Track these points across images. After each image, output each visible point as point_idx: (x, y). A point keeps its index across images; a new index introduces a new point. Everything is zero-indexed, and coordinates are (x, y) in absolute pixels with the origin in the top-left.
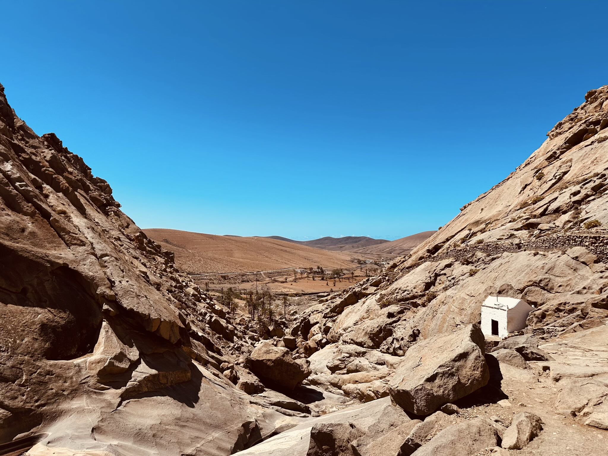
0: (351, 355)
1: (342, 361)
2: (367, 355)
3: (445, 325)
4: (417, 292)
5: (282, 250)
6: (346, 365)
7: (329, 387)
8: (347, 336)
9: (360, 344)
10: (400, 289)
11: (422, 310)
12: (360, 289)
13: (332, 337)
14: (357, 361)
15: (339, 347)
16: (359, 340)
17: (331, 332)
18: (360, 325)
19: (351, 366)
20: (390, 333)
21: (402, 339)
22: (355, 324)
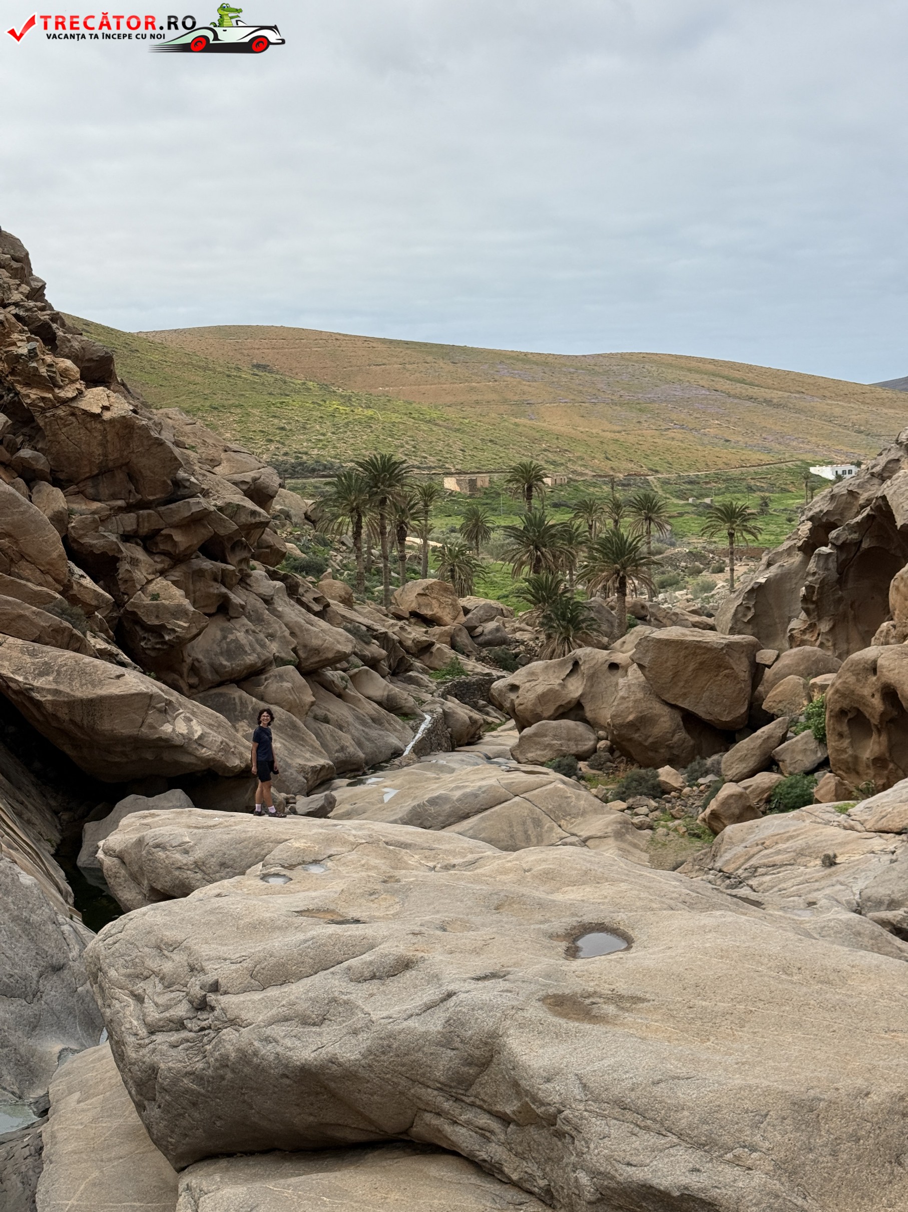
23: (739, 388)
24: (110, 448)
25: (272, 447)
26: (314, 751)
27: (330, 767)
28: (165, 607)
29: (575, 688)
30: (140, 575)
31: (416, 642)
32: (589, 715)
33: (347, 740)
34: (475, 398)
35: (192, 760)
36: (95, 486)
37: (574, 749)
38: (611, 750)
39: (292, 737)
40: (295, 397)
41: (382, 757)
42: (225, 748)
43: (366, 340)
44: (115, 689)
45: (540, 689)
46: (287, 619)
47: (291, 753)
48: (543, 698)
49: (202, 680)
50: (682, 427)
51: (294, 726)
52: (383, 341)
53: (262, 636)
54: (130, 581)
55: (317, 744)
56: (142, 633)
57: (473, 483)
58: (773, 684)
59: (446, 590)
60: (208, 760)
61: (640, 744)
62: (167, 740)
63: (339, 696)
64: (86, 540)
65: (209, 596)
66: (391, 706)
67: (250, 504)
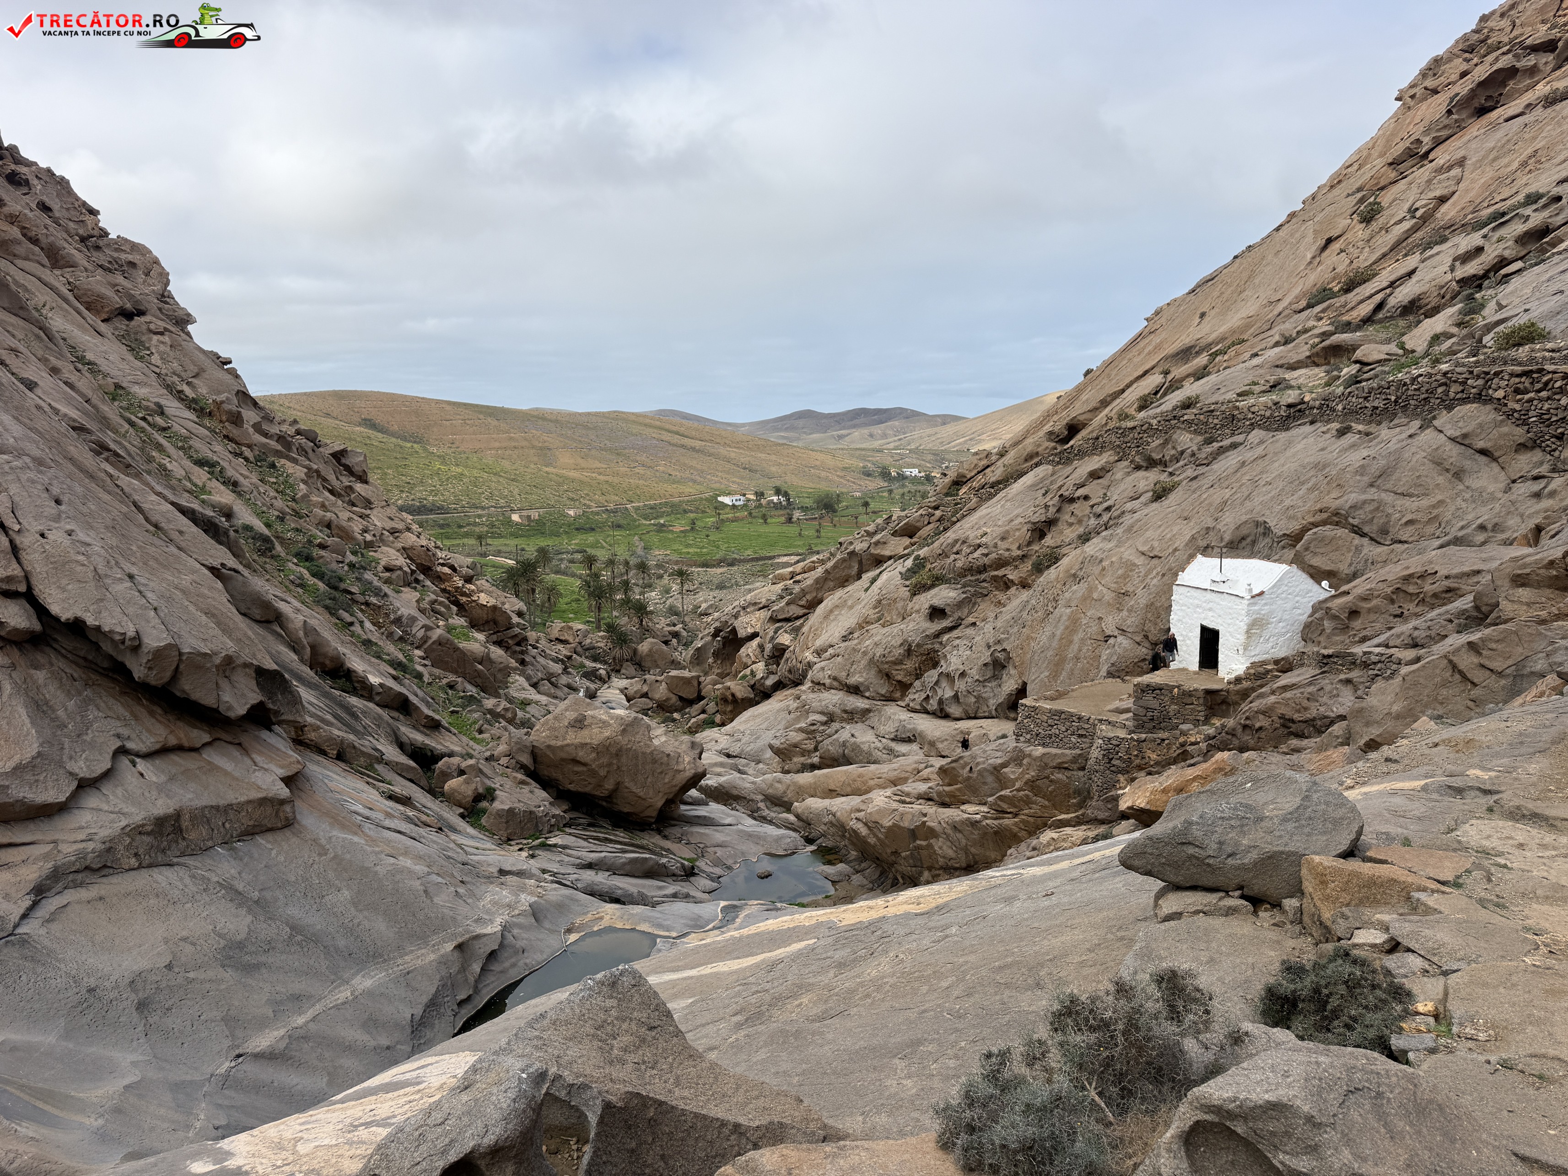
0: (831, 718)
1: (810, 732)
2: (874, 719)
3: (1076, 638)
4: (1008, 550)
5: (683, 446)
6: (818, 743)
7: (761, 805)
8: (823, 669)
9: (855, 690)
10: (964, 542)
11: (1018, 599)
12: (865, 545)
13: (790, 671)
14: (846, 733)
15: (803, 697)
16: (854, 680)
17: (787, 660)
18: (856, 641)
19: (829, 746)
20: (932, 660)
21: (963, 674)
22: (845, 639)
23: (676, 439)
24: (489, 615)
31: (567, 656)
32: (650, 697)
34: (513, 444)
36: (483, 627)
37: (646, 707)
38: (658, 708)
43: (438, 402)
48: (636, 692)
50: (643, 465)
52: (449, 403)
57: (529, 517)
58: (704, 688)
61: (667, 706)
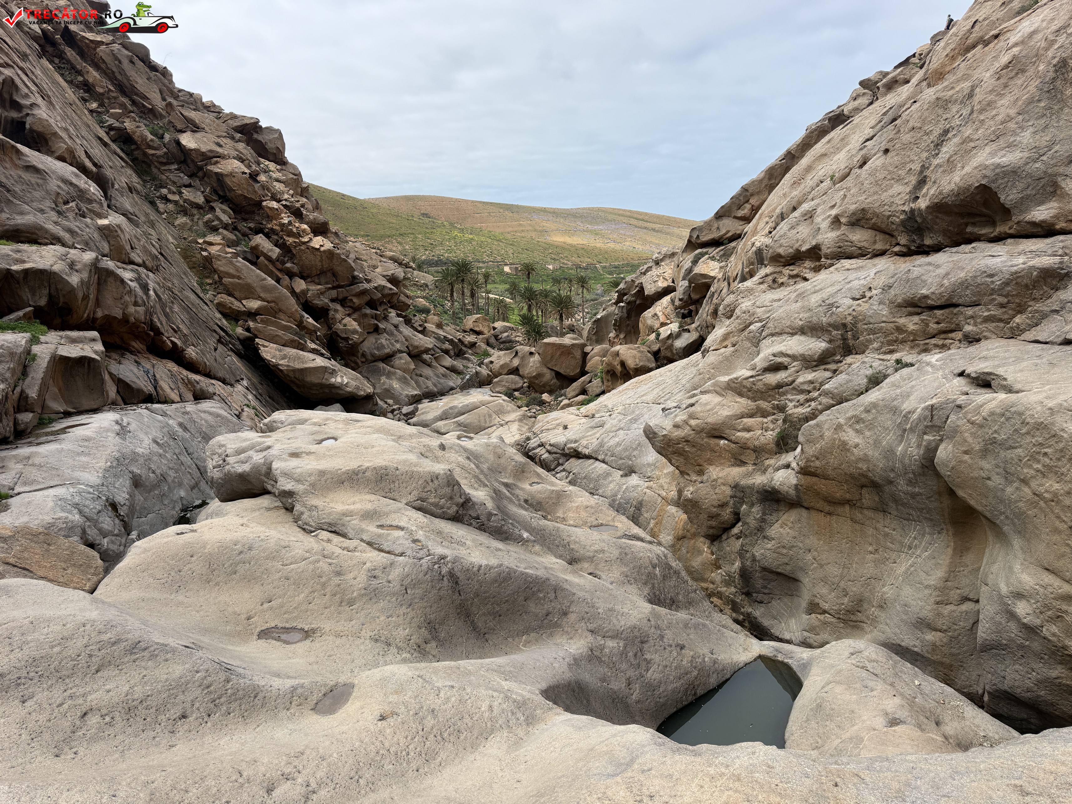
5: (645, 228)
23: (641, 223)
24: (324, 263)
25: (427, 253)
26: (413, 388)
27: (420, 395)
28: (349, 330)
29: (516, 362)
30: (339, 316)
31: (469, 342)
32: (521, 373)
33: (429, 384)
35: (343, 392)
36: (319, 279)
37: (514, 387)
38: (529, 387)
39: (404, 383)
40: (438, 229)
41: (445, 391)
42: (357, 388)
43: (473, 202)
44: (311, 365)
45: (501, 363)
46: (404, 334)
47: (403, 389)
48: (502, 366)
49: (366, 360)
51: (405, 378)
53: (393, 341)
54: (334, 318)
55: (415, 385)
56: (340, 340)
57: (517, 269)
58: (590, 360)
59: (485, 319)
60: (350, 392)
61: (538, 385)
62: (333, 385)
63: (429, 365)
64: (315, 302)
65: (370, 325)
66: (453, 370)
67: (389, 285)
